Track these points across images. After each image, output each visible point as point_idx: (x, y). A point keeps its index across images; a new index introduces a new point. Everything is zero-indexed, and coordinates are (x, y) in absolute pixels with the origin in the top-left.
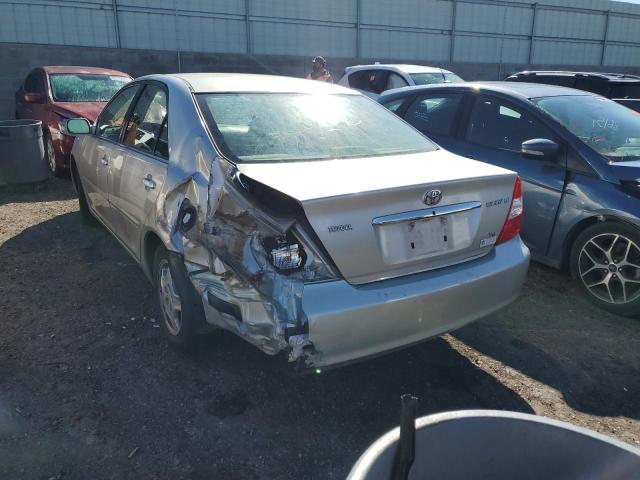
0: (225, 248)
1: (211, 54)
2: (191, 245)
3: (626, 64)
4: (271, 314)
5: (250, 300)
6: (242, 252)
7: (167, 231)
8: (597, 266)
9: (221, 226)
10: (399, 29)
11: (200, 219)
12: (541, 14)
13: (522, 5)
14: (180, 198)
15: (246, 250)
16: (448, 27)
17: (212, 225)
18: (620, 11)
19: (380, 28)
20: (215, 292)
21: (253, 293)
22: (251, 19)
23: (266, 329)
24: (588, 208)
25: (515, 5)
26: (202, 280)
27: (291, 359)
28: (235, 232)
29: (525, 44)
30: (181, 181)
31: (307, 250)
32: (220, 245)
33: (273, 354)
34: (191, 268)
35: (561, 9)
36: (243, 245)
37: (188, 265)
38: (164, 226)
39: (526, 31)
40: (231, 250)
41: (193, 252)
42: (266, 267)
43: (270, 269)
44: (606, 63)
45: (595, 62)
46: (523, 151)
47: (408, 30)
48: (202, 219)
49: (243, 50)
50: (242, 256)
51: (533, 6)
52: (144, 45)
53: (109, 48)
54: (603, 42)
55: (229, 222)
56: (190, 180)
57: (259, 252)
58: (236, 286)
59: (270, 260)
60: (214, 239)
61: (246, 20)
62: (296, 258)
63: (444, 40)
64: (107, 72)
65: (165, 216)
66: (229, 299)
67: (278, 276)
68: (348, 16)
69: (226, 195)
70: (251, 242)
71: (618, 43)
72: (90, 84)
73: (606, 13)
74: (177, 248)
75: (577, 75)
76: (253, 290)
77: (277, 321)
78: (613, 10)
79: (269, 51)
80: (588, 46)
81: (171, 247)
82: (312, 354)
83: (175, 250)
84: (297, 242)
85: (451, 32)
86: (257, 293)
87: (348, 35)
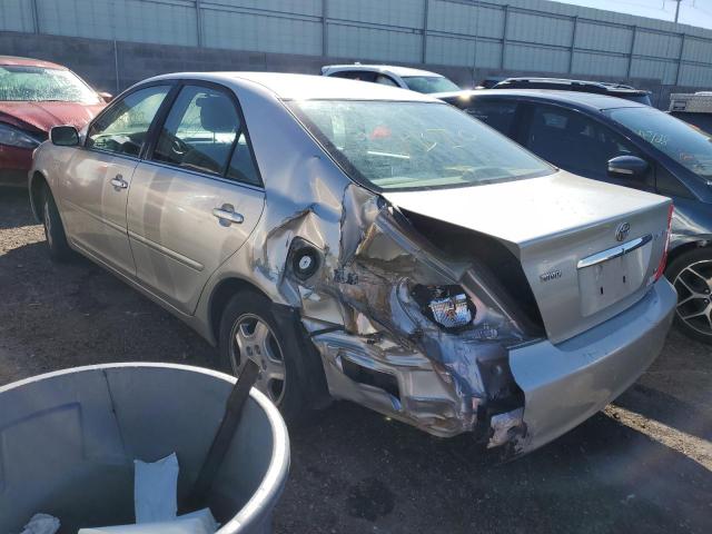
0: (364, 300)
1: (152, 45)
2: (315, 298)
3: (592, 73)
4: (450, 388)
5: (415, 369)
6: (389, 305)
7: (271, 279)
8: (695, 295)
9: (359, 273)
10: (369, 26)
11: (328, 264)
12: (512, 16)
13: (494, 6)
14: (289, 235)
15: (394, 303)
16: (420, 27)
17: (347, 270)
18: (587, 17)
19: (349, 23)
20: (352, 357)
21: (419, 359)
22: (202, 6)
23: (440, 406)
24: (687, 233)
25: (485, 5)
26: (332, 342)
27: (491, 445)
28: (377, 280)
29: (496, 47)
30: (293, 215)
31: (477, 302)
32: (359, 297)
33: (447, 436)
34: (312, 326)
35: (531, 12)
36: (388, 295)
37: (307, 322)
38: (266, 271)
39: (497, 34)
40: (373, 302)
41: (317, 307)
42: (425, 324)
43: (432, 327)
44: (574, 71)
45: (563, 69)
46: (611, 169)
47: (379, 27)
48: (331, 264)
49: (193, 43)
50: (389, 310)
51: (505, 8)
52: (69, 31)
53: (24, 33)
54: (570, 49)
55: (370, 268)
56: (306, 213)
57: (408, 305)
58: (392, 351)
59: (429, 315)
60: (348, 290)
61: (196, 7)
62: (462, 312)
63: (415, 39)
64: (40, 64)
65: (266, 260)
66: (376, 366)
67: (444, 336)
68: (313, 9)
69: (380, 234)
70: (398, 292)
71: (586, 51)
72: (21, 79)
73: (574, 19)
74: (288, 301)
75: (573, 83)
76: (420, 355)
77: (461, 395)
78: (581, 16)
79: (224, 45)
80: (557, 53)
81: (278, 299)
82: (524, 437)
83: (284, 303)
84: (462, 292)
85: (422, 32)
86: (428, 361)
87: (313, 29)
